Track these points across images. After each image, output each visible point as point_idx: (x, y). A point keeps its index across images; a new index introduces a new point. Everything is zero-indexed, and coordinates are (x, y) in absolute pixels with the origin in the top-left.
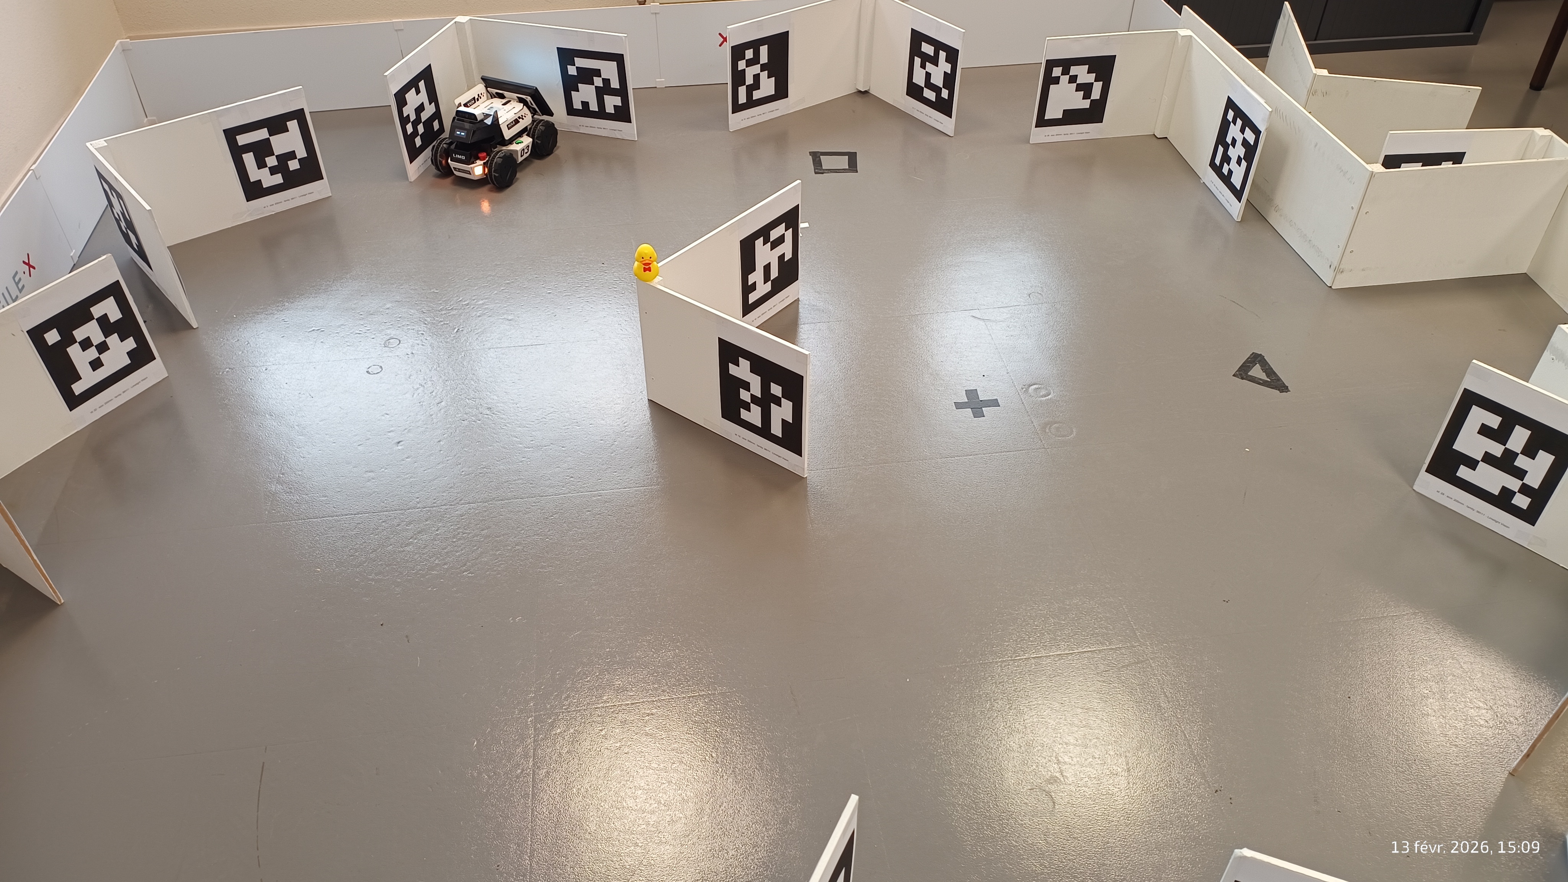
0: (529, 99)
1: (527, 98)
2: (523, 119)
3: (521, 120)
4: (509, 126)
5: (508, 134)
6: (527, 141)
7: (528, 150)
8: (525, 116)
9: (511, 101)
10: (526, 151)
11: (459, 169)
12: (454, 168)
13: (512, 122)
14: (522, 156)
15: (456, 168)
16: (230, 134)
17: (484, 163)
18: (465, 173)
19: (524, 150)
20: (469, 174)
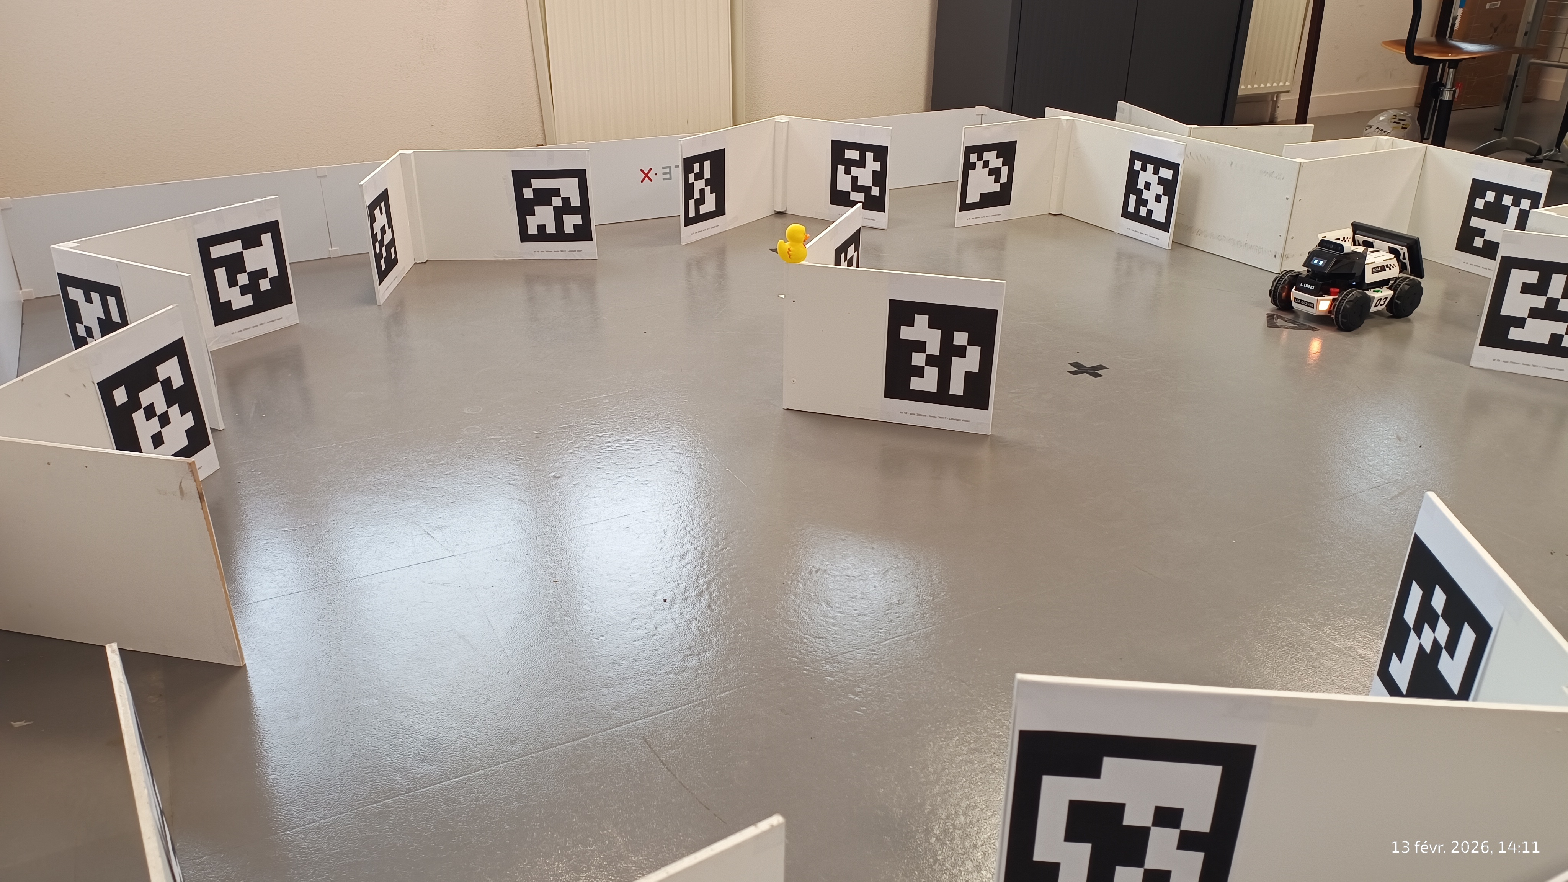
0: (1403, 252)
1: (1401, 250)
2: (1390, 269)
3: (1387, 269)
4: (1374, 270)
5: (1370, 278)
6: (1387, 293)
7: (1385, 302)
8: (1393, 267)
9: (1381, 250)
10: (1382, 302)
11: (1301, 300)
12: (1295, 298)
13: (1378, 267)
14: (1375, 306)
15: (1297, 299)
17: (1333, 299)
18: (1307, 305)
19: (1381, 299)
20: (1311, 307)
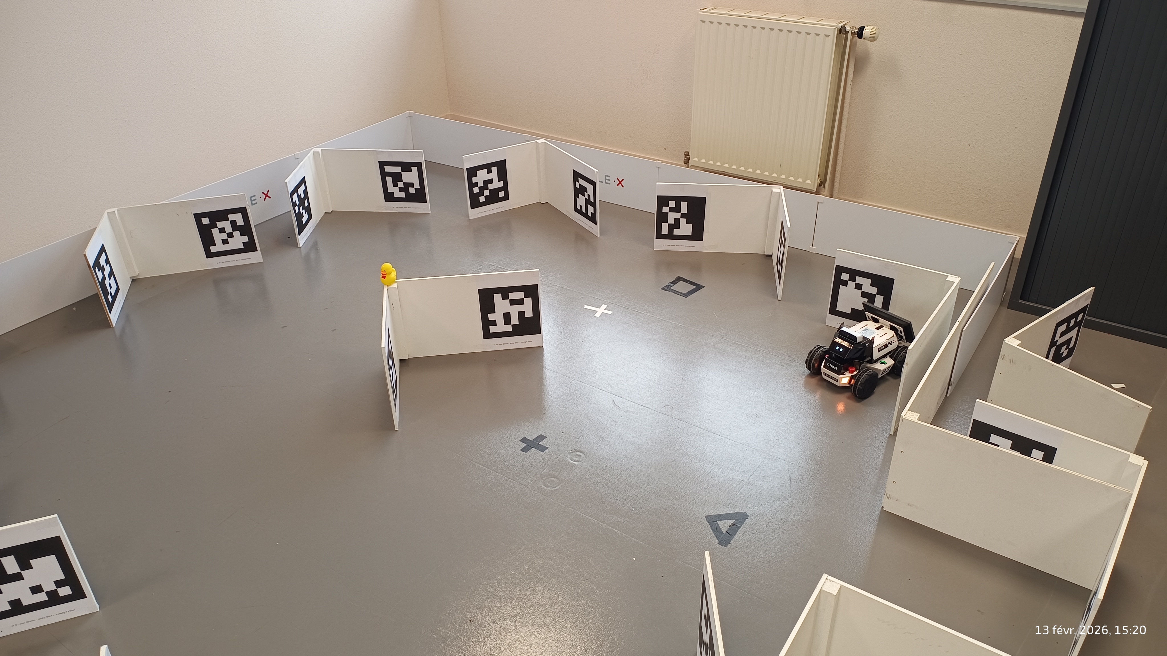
0: (900, 329)
1: (899, 328)
2: (891, 344)
3: (889, 345)
4: (879, 349)
5: (876, 355)
6: (889, 363)
7: (888, 370)
8: (893, 343)
9: (883, 327)
11: (828, 375)
12: (824, 373)
13: (883, 346)
14: (881, 375)
15: (826, 374)
16: (382, 165)
17: (851, 376)
18: (833, 379)
19: (885, 370)
20: (836, 381)
